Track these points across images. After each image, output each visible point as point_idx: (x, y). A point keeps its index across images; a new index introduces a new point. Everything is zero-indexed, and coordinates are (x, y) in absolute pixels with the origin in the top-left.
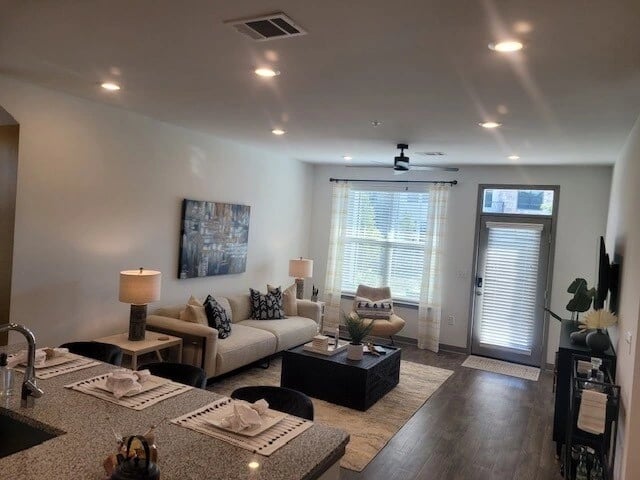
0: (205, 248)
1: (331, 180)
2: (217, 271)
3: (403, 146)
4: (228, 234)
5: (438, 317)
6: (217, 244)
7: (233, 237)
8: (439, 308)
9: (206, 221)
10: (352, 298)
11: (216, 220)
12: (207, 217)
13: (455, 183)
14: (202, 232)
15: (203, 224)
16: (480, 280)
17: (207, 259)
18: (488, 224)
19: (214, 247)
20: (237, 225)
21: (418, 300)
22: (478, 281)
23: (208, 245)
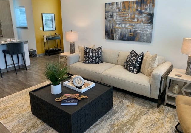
0: (117, 26)
2: (126, 38)
4: (133, 19)
6: (125, 24)
7: (138, 21)
9: (117, 12)
11: (125, 11)
12: (118, 10)
14: (115, 18)
15: (115, 14)
17: (119, 31)
19: (123, 26)
20: (141, 13)
23: (119, 24)
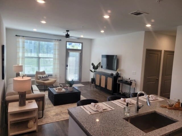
1: (16, 36)
3: (68, 31)
5: (58, 76)
8: (59, 74)
10: (35, 76)
13: (61, 40)
16: (68, 65)
18: (69, 51)
21: (52, 73)
22: (67, 66)
